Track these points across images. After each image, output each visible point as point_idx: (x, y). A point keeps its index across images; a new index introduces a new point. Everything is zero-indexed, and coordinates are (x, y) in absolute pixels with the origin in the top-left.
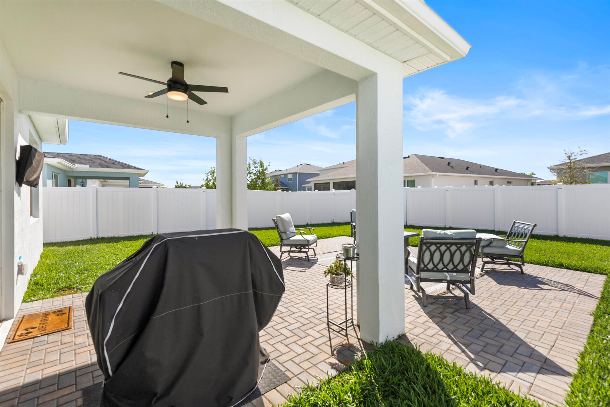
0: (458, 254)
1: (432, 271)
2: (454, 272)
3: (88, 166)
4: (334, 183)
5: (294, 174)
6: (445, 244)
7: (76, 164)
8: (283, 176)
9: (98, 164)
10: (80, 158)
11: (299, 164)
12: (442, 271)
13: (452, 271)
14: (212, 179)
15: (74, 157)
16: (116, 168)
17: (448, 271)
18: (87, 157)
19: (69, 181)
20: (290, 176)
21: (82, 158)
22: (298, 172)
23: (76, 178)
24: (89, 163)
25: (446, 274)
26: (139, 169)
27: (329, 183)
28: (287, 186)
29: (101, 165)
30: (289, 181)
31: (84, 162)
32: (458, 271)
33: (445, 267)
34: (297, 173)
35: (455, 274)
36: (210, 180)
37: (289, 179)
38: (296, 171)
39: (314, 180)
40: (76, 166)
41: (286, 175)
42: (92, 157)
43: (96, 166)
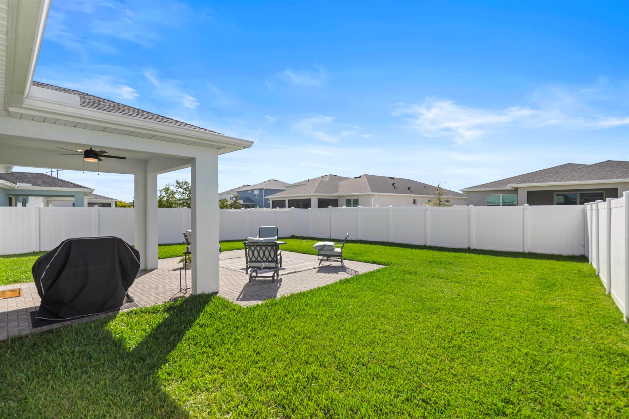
0: (267, 251)
1: (255, 262)
2: (267, 262)
3: (30, 185)
4: (289, 200)
5: (261, 190)
6: (259, 246)
7: (18, 183)
8: (249, 192)
9: (40, 183)
10: (21, 176)
11: (266, 180)
12: (260, 262)
13: (266, 262)
14: (165, 196)
15: (15, 176)
16: (60, 186)
17: (264, 262)
18: (29, 176)
19: (10, 199)
20: (256, 192)
21: (23, 176)
22: (265, 188)
23: (17, 196)
24: (32, 181)
25: (263, 263)
26: (84, 187)
27: (285, 200)
28: (253, 202)
29: (44, 184)
30: (255, 197)
31: (26, 180)
32: (269, 262)
33: (262, 259)
34: (263, 189)
35: (267, 263)
36: (164, 197)
37: (255, 195)
38: (262, 187)
39: (272, 197)
40: (18, 185)
41: (252, 191)
42: (34, 176)
43: (39, 185)
